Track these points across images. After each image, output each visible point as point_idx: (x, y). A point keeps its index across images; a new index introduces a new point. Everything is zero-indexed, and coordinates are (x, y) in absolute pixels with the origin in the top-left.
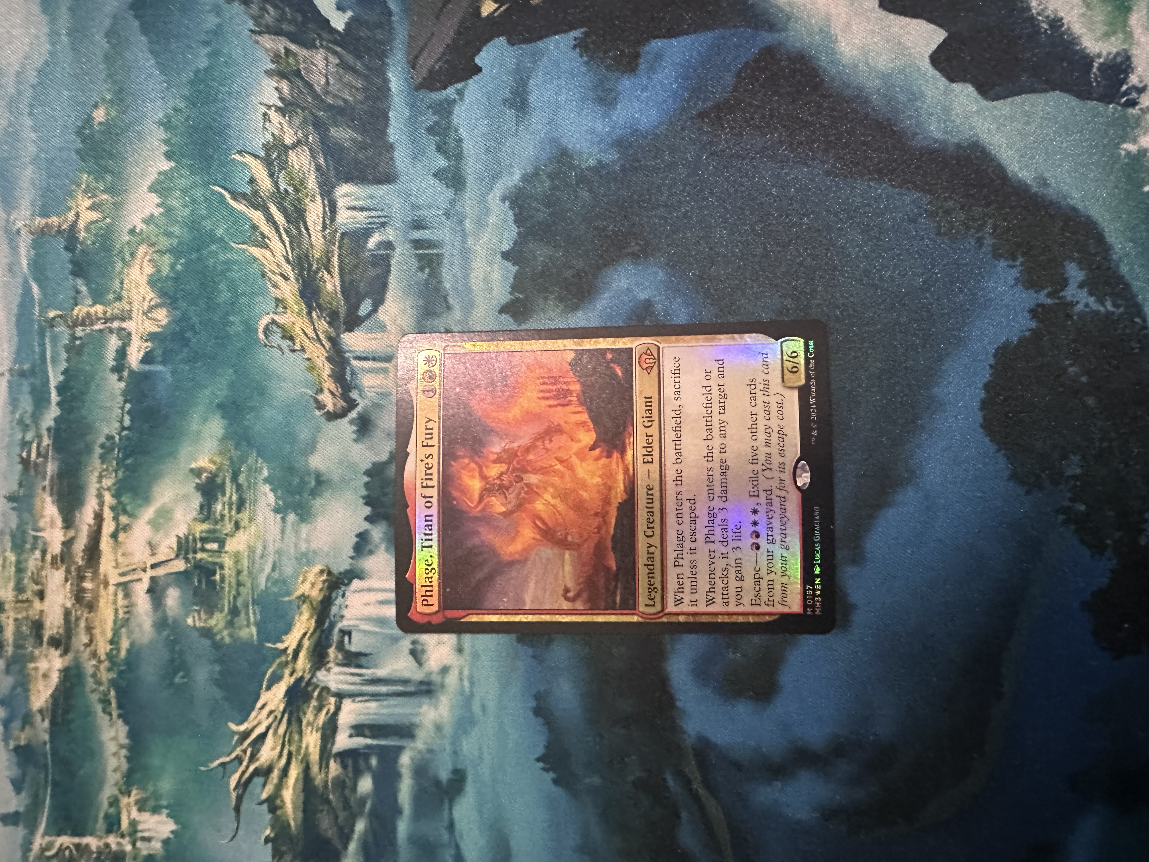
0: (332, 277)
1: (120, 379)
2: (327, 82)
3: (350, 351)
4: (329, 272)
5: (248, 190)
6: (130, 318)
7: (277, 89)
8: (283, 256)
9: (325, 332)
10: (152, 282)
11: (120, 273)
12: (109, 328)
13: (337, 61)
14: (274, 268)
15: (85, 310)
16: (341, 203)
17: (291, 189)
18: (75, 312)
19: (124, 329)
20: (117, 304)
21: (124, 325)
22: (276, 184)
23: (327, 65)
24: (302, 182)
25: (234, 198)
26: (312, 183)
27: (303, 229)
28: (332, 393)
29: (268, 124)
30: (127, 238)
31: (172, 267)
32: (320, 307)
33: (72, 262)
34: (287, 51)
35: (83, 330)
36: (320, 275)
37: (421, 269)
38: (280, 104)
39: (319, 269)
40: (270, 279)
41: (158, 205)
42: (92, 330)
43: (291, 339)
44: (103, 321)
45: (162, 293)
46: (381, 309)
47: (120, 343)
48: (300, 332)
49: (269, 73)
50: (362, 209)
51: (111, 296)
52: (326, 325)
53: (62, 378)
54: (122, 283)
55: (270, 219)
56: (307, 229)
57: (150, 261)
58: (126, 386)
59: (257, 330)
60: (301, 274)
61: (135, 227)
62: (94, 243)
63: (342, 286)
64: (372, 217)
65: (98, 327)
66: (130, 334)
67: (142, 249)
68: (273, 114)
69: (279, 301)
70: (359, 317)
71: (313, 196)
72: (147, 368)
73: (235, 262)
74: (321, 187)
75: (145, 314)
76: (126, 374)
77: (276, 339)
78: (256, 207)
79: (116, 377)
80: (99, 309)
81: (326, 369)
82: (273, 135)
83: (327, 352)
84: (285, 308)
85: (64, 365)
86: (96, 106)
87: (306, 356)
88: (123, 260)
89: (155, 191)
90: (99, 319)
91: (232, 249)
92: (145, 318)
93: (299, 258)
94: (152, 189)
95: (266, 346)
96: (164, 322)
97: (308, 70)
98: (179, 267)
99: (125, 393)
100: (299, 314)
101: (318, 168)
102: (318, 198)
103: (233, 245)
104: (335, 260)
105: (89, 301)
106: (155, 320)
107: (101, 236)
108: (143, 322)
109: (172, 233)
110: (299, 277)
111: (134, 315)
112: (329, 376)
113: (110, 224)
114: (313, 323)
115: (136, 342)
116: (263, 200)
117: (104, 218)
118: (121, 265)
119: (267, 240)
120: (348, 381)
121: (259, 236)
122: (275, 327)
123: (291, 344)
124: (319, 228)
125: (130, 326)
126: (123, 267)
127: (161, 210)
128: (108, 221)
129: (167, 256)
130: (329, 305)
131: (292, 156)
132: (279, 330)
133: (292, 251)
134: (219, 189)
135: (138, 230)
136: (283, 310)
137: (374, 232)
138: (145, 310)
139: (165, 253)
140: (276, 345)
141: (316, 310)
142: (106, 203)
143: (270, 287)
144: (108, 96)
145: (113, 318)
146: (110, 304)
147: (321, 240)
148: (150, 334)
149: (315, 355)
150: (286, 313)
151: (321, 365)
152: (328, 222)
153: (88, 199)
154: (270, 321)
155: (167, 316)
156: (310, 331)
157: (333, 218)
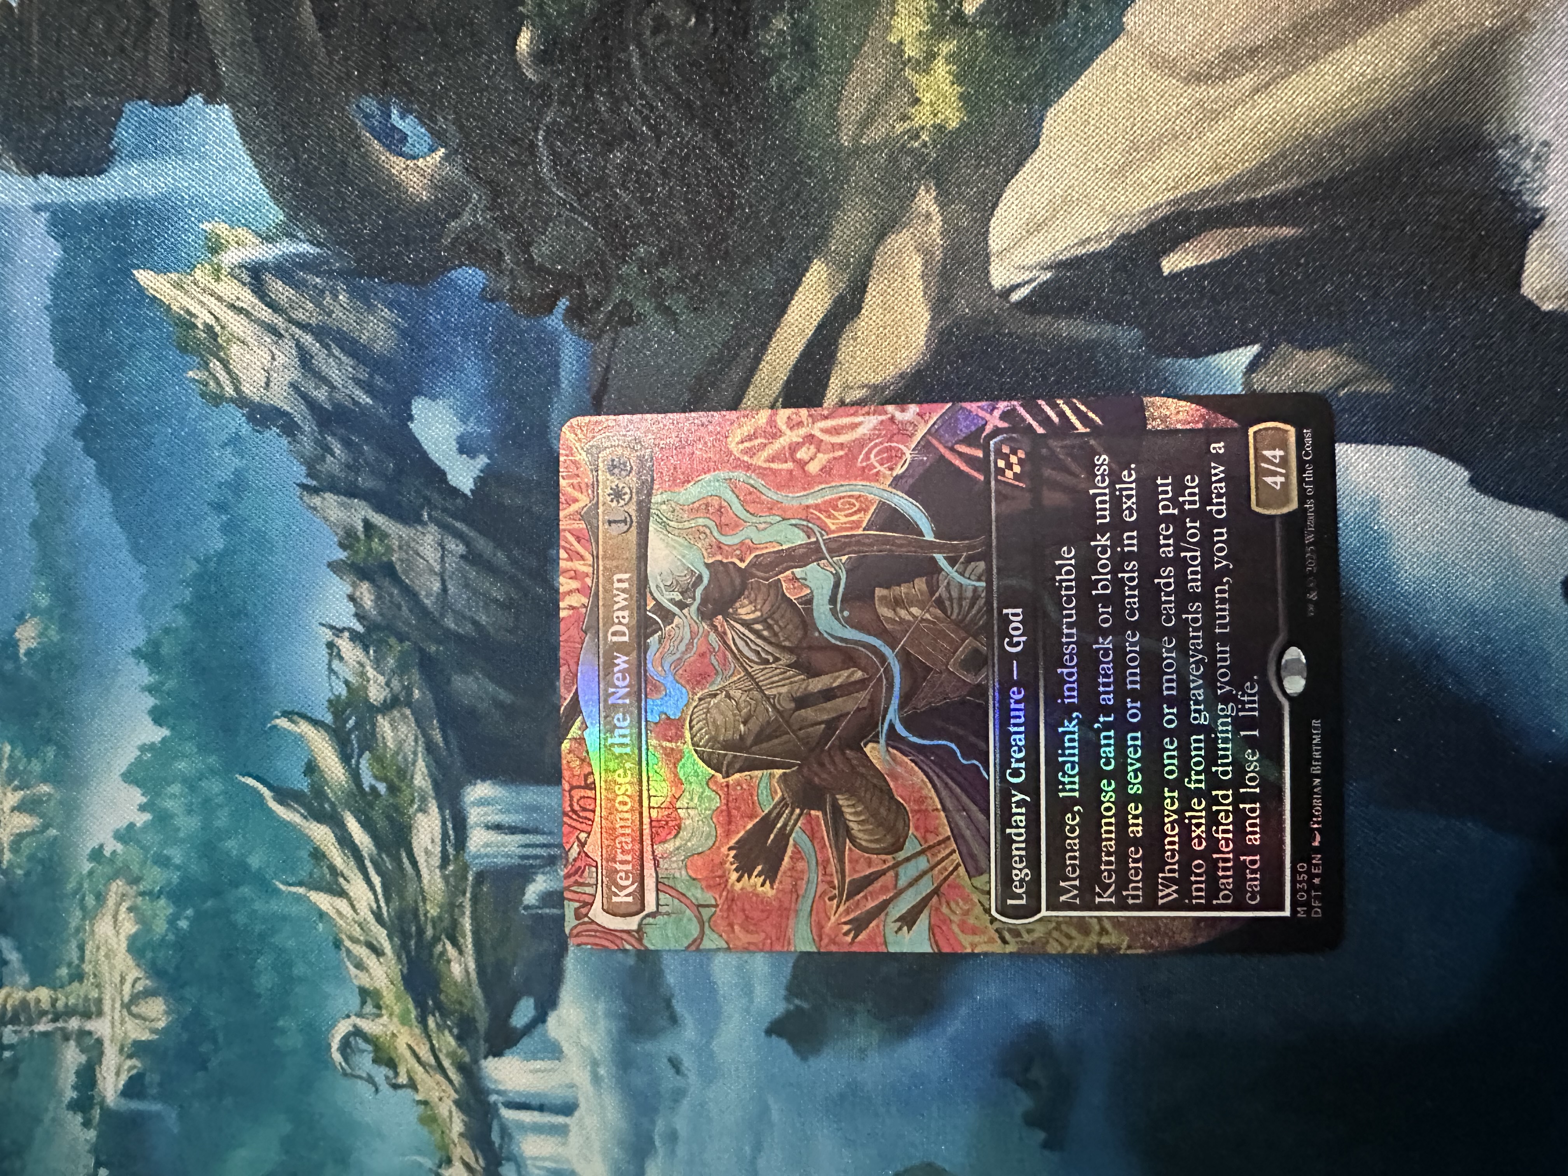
0: (461, 952)
1: (87, 1124)
2: (445, 590)
3: (498, 1092)
4: (455, 943)
5: (303, 785)
6: (100, 1013)
7: (352, 598)
8: (373, 912)
9: (451, 1054)
10: (137, 947)
11: (78, 930)
12: (62, 1029)
13: (461, 549)
14: (357, 932)
15: (18, 995)
16: (474, 815)
17: (382, 788)
19: (90, 1033)
20: (76, 984)
21: (90, 1026)
22: (355, 775)
23: (443, 557)
24: (404, 773)
25: (281, 803)
26: (421, 778)
27: (405, 860)
28: (467, 1165)
29: (336, 664)
30: (87, 866)
31: (172, 921)
32: (439, 1007)
34: (368, 525)
35: (15, 1032)
36: (439, 948)
38: (359, 628)
39: (436, 939)
40: (348, 951)
41: (142, 808)
42: (32, 1032)
43: (392, 1064)
44: (50, 1016)
45: (155, 971)
46: (552, 1020)
47: (83, 1059)
48: (408, 1054)
49: (335, 567)
50: (513, 830)
51: (64, 971)
52: (453, 1042)
54: (81, 948)
55: (345, 841)
56: (414, 863)
57: (130, 909)
58: (98, 1137)
59: (329, 1046)
60: (404, 948)
61: (101, 846)
62: (27, 874)
63: (480, 969)
64: (533, 846)
65: (42, 1027)
66: (99, 1042)
67: (117, 887)
68: (344, 644)
69: (368, 995)
70: (512, 1029)
71: (423, 800)
72: (135, 1105)
73: (284, 918)
74: (436, 785)
75: (127, 1006)
76: (96, 1113)
77: (365, 1062)
78: (320, 817)
79: (79, 1118)
80: (43, 994)
81: (457, 1126)
82: (347, 683)
83: (456, 1091)
84: (378, 1007)
86: (21, 619)
87: (418, 1097)
88: (83, 908)
89: (137, 783)
90: (43, 1013)
91: (279, 893)
92: (125, 1013)
93: (400, 915)
94: (130, 777)
96: (161, 1024)
97: (410, 565)
98: (183, 924)
99: (95, 1150)
100: (404, 1020)
101: (430, 748)
102: (433, 807)
103: (281, 887)
104: (467, 924)
105: (26, 979)
106: (144, 1019)
107: (41, 862)
108: (123, 1022)
109: (168, 859)
110: (402, 949)
111: (107, 1007)
112: (461, 1135)
113: (56, 838)
114: (429, 1038)
115: (111, 1057)
116: (333, 805)
117: (45, 827)
118: (78, 913)
119: (341, 880)
120: (497, 1145)
121: (326, 870)
122: (360, 1041)
123: (391, 1074)
124: (436, 861)
125: (100, 1027)
126: (84, 919)
127: (147, 817)
128: (53, 832)
129: (162, 902)
130: (457, 1007)
131: (384, 724)
132: (370, 1048)
133: (387, 903)
134: (251, 781)
135: (107, 852)
136: (375, 1011)
137: (536, 873)
138: (126, 999)
139: (159, 897)
140: (364, 1075)
141: (434, 1015)
142: (49, 800)
143: (351, 967)
144: (44, 600)
145: (69, 1012)
146: (62, 987)
147: (440, 884)
148: (137, 1044)
149: (435, 1095)
150: (380, 1016)
151: (446, 1114)
152: (451, 850)
153: (15, 789)
154: (351, 1028)
155: (167, 1013)
156: (424, 1052)
157: (461, 843)
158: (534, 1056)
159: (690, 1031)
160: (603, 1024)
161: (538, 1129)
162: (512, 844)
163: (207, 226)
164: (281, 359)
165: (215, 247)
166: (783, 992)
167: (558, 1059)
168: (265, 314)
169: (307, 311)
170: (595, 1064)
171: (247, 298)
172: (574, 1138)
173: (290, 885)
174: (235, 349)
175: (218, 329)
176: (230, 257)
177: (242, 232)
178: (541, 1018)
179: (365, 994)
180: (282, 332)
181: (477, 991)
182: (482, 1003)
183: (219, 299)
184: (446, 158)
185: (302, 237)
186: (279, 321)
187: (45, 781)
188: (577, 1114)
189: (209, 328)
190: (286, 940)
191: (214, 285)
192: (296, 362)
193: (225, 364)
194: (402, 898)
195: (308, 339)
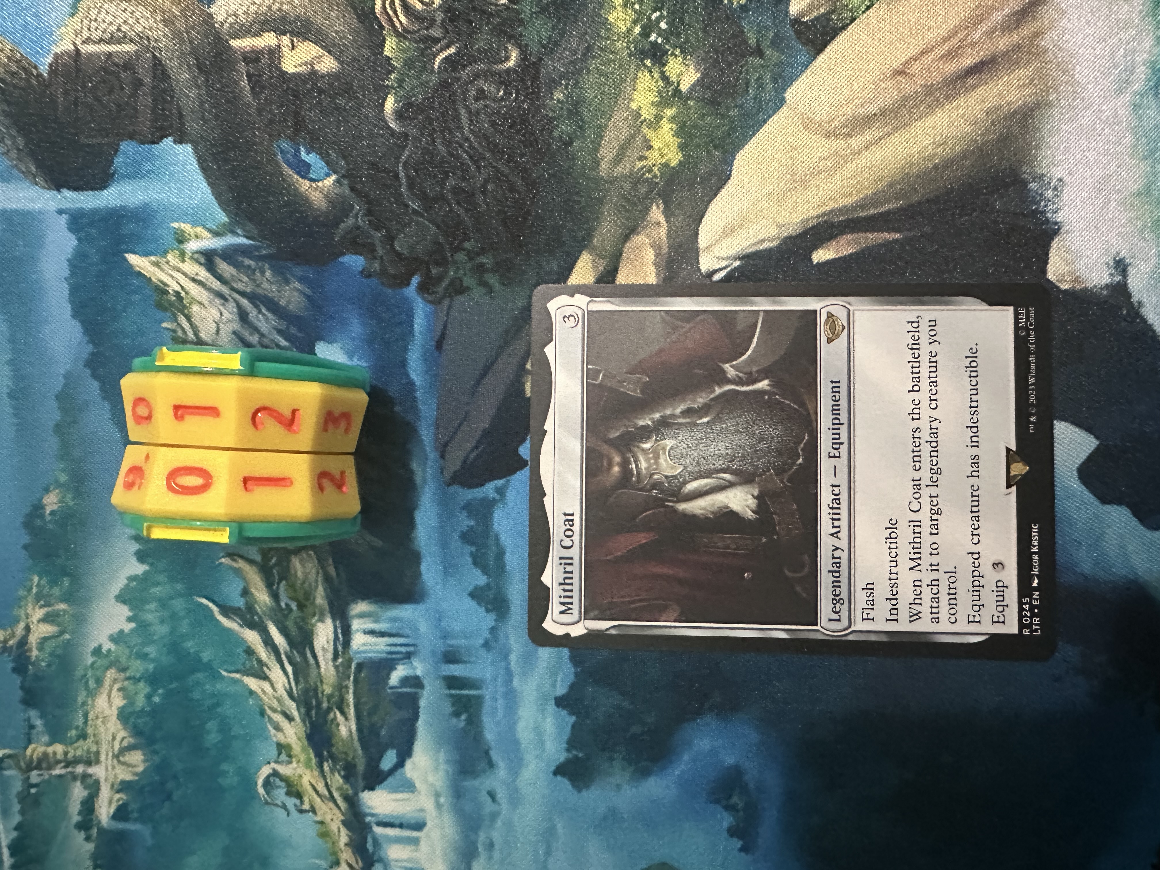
0: (347, 719)
1: (88, 839)
4: (343, 713)
5: (240, 603)
6: (98, 762)
8: (286, 690)
9: (339, 789)
10: (124, 716)
11: (84, 704)
12: (71, 773)
14: (275, 704)
15: (41, 749)
16: (356, 625)
17: (293, 605)
18: (29, 752)
19: (91, 776)
20: (81, 743)
21: (90, 771)
22: (276, 597)
24: (309, 596)
25: (225, 615)
26: (320, 598)
27: (309, 655)
28: (350, 865)
30: (90, 660)
31: (149, 698)
32: (332, 756)
33: (22, 688)
35: (39, 775)
36: (332, 715)
37: (457, 714)
39: (329, 709)
40: (270, 719)
41: (129, 619)
42: (51, 775)
43: (299, 796)
44: (63, 764)
45: (137, 732)
46: (409, 765)
47: (85, 793)
48: (309, 788)
50: (382, 634)
51: (73, 733)
52: (341, 781)
53: (14, 834)
54: (86, 715)
55: (268, 642)
56: (315, 657)
57: (119, 690)
58: (96, 847)
59: (256, 783)
60: (308, 714)
61: (100, 647)
62: (49, 665)
63: (359, 730)
64: (395, 645)
65: (58, 771)
66: (97, 782)
67: (111, 674)
69: (282, 748)
70: (382, 772)
71: (322, 613)
72: (120, 825)
73: (226, 695)
74: (331, 604)
75: (116, 756)
76: (94, 832)
77: (280, 794)
78: (251, 625)
79: (83, 835)
80: (59, 748)
81: (344, 838)
83: (343, 814)
84: (290, 756)
85: (17, 819)
86: (47, 490)
87: (318, 818)
88: (87, 689)
89: (124, 602)
90: (58, 762)
91: (222, 678)
92: (115, 761)
93: (306, 692)
94: (121, 598)
95: (267, 803)
96: (140, 769)
98: (156, 699)
99: (94, 856)
100: (308, 765)
101: (327, 579)
102: (328, 618)
103: (224, 673)
104: (350, 698)
105: (45, 738)
106: (128, 765)
107: (58, 656)
108: (114, 768)
109: (147, 655)
110: (306, 716)
111: (103, 757)
112: (346, 845)
113: (68, 640)
114: (325, 778)
115: (105, 792)
116: (260, 618)
117: (62, 633)
118: (84, 693)
119: (265, 668)
120: (371, 851)
121: (255, 663)
122: (277, 780)
123: (298, 802)
124: (330, 655)
125: (98, 771)
126: (87, 696)
127: (133, 625)
128: (67, 636)
129: (142, 684)
130: (343, 756)
131: (296, 562)
132: (283, 784)
133: (297, 684)
134: (204, 601)
135: (104, 650)
136: (287, 758)
137: (398, 664)
138: (116, 752)
139: (139, 681)
140: (280, 803)
141: (328, 761)
142: (64, 615)
143: (270, 728)
144: (63, 478)
145: (76, 761)
146: (72, 744)
147: (332, 671)
148: (123, 782)
149: (328, 818)
150: (290, 762)
151: (336, 831)
152: (340, 648)
153: (40, 607)
154: (271, 771)
155: (145, 761)
156: (321, 787)
157: (347, 643)
158: (395, 790)
159: (502, 772)
160: (443, 767)
161: (398, 840)
162: (381, 644)
163: (175, 225)
164: (226, 315)
165: (181, 239)
166: (565, 746)
167: (413, 792)
168: (216, 284)
169: (244, 284)
170: (437, 795)
171: (203, 274)
172: (424, 846)
173: (230, 672)
174: (195, 308)
175: (183, 294)
176: (192, 246)
177: (199, 230)
178: (400, 764)
179: (280, 747)
180: (227, 297)
181: (357, 745)
182: (360, 752)
183: (184, 274)
184: (338, 181)
185: (240, 233)
186: (225, 290)
187: (62, 601)
188: (426, 830)
189: (177, 294)
190: (227, 709)
191: (181, 265)
192: (236, 318)
193: (188, 318)
194: (307, 682)
195: (245, 302)
